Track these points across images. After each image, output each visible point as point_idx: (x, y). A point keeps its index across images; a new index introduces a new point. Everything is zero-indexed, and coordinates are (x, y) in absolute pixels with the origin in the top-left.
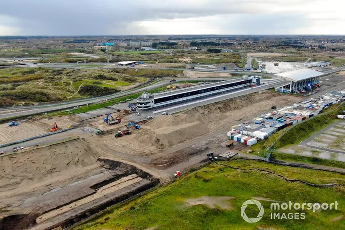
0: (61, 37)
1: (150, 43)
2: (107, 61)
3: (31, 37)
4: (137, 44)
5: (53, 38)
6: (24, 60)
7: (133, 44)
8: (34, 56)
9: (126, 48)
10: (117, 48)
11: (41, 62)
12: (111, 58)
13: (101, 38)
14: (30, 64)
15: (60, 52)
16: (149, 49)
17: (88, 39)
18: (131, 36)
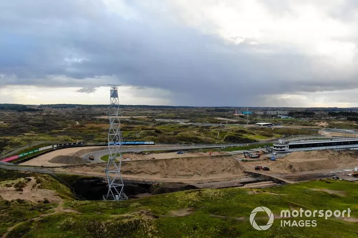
0: (203, 108)
1: (286, 113)
2: (246, 124)
3: (180, 107)
4: (274, 113)
5: (197, 108)
6: (178, 121)
7: (269, 113)
8: (184, 118)
9: (262, 116)
10: (255, 115)
11: (190, 122)
12: (249, 121)
13: (239, 109)
14: (182, 123)
15: (205, 116)
16: (284, 117)
17: (227, 109)
18: (268, 108)
